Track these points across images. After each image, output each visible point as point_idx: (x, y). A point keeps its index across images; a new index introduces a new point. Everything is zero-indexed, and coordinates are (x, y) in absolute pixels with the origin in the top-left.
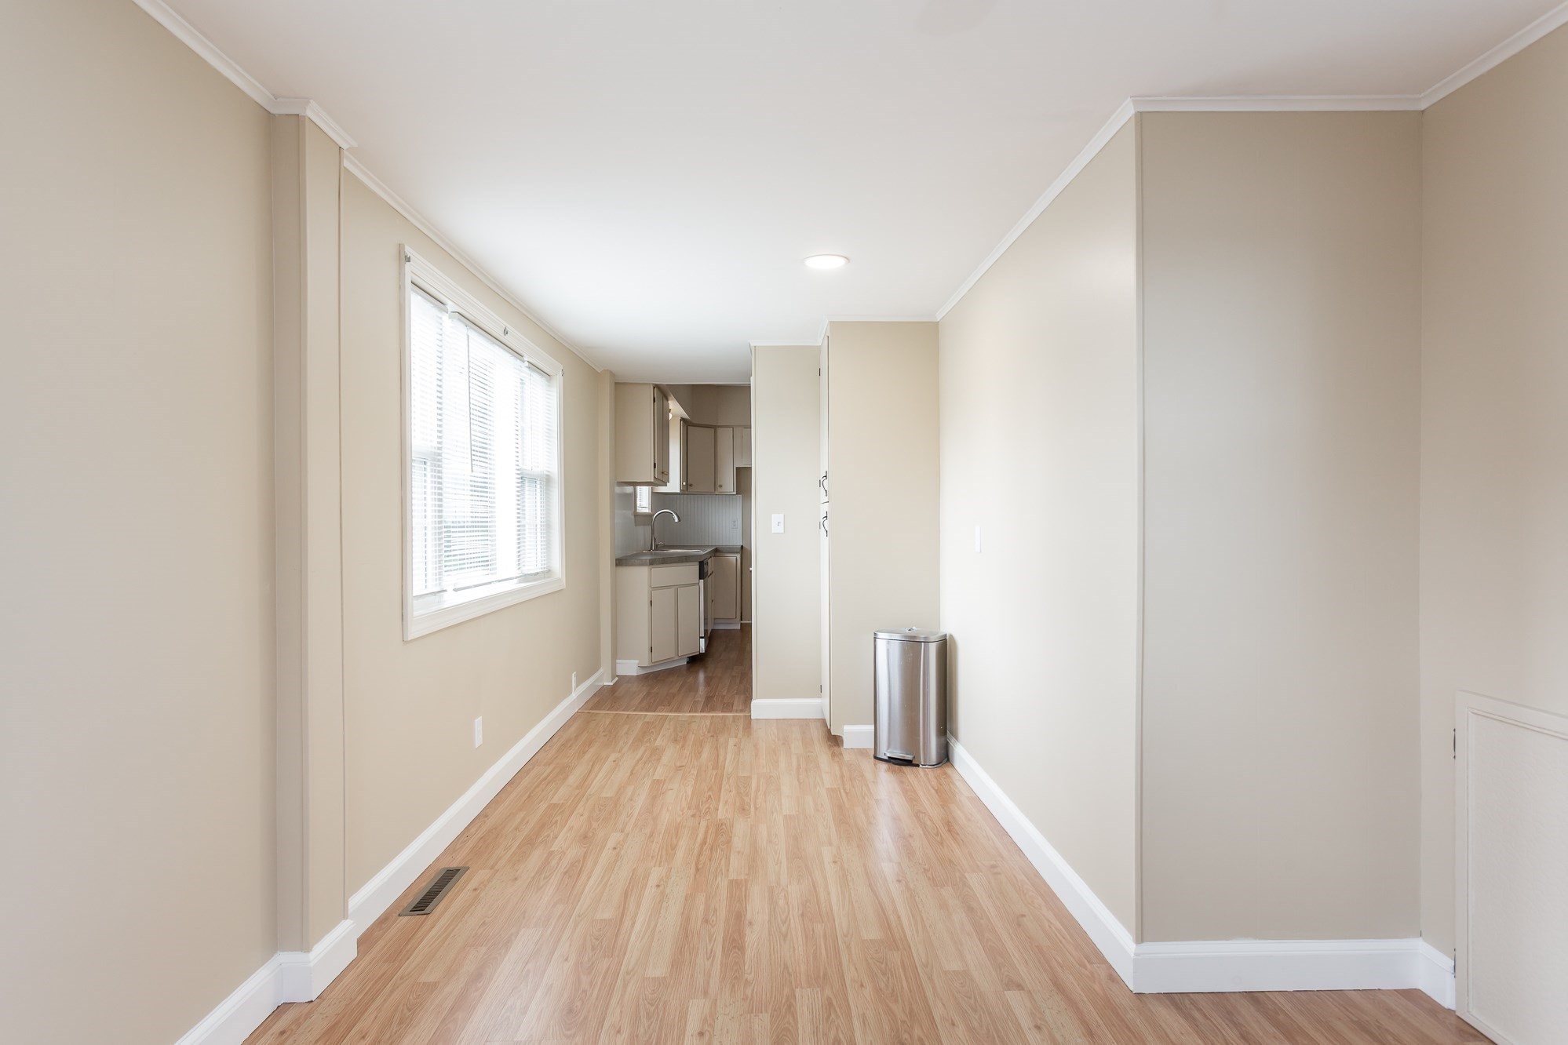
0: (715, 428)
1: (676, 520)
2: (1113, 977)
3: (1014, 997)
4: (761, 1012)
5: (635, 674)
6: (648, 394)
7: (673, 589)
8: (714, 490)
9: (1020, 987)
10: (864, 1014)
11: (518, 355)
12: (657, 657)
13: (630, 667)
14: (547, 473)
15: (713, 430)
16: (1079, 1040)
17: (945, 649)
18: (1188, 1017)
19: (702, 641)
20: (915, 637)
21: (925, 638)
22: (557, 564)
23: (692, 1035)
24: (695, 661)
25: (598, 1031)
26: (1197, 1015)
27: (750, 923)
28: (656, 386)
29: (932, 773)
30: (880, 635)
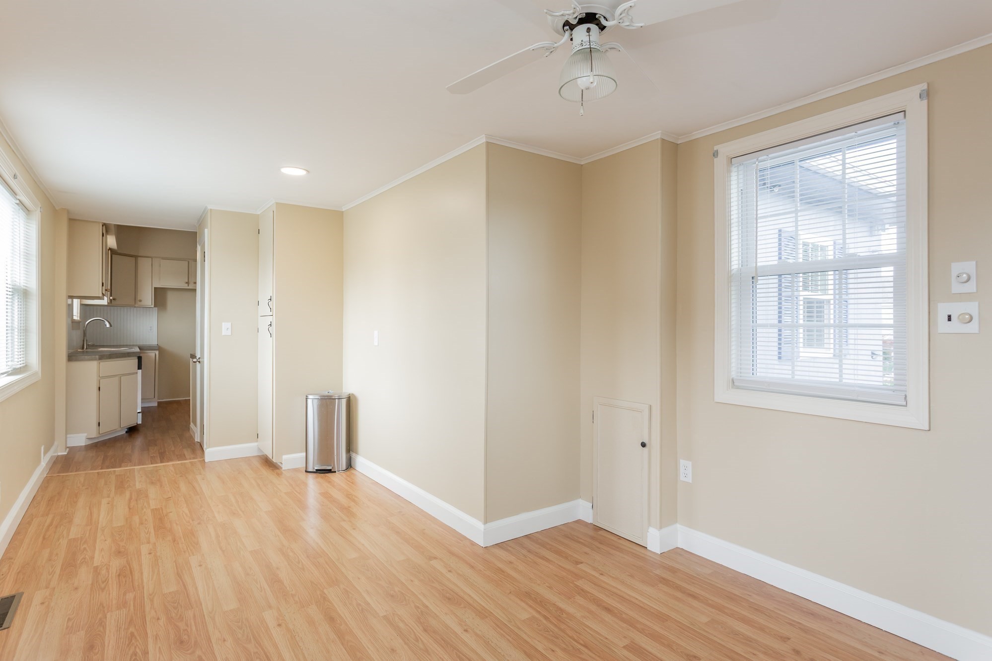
0: (136, 257)
1: (108, 326)
2: (473, 544)
3: (434, 563)
4: (310, 605)
5: (83, 444)
6: (99, 230)
7: (117, 378)
8: (135, 302)
9: (435, 558)
10: (366, 590)
11: (13, 193)
12: (103, 429)
13: (79, 440)
14: (25, 288)
15: (134, 258)
16: (469, 571)
17: (350, 402)
18: (507, 550)
19: (140, 415)
20: (331, 396)
21: (339, 396)
22: (34, 359)
23: (274, 627)
24: (132, 430)
25: (209, 645)
26: (510, 549)
27: (278, 568)
28: (104, 225)
29: (344, 474)
30: (310, 397)
